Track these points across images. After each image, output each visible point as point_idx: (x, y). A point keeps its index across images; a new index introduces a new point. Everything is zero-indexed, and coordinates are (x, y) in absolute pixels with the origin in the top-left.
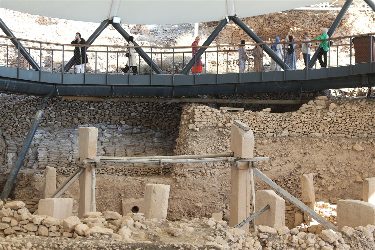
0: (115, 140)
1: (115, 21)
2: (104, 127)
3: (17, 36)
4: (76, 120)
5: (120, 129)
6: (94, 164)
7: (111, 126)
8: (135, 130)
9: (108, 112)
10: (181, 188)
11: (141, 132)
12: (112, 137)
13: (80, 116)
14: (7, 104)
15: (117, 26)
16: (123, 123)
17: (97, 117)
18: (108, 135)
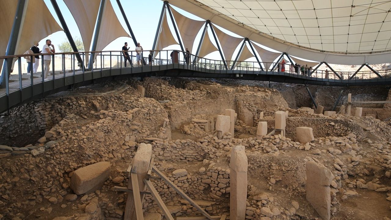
0: (369, 98)
1: (366, 64)
2: (365, 95)
3: (335, 70)
4: (356, 93)
5: (371, 95)
6: (350, 104)
7: (368, 95)
8: (376, 95)
9: (367, 91)
10: (386, 111)
11: (378, 96)
12: (368, 98)
13: (358, 92)
14: (336, 89)
15: (367, 66)
16: (372, 93)
17: (363, 92)
18: (366, 97)
